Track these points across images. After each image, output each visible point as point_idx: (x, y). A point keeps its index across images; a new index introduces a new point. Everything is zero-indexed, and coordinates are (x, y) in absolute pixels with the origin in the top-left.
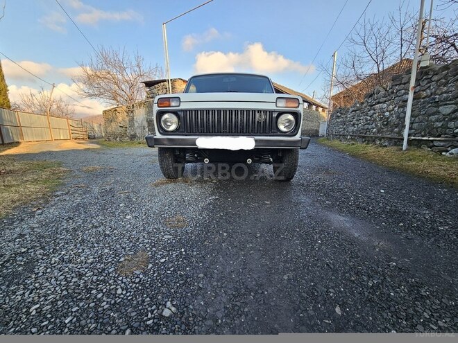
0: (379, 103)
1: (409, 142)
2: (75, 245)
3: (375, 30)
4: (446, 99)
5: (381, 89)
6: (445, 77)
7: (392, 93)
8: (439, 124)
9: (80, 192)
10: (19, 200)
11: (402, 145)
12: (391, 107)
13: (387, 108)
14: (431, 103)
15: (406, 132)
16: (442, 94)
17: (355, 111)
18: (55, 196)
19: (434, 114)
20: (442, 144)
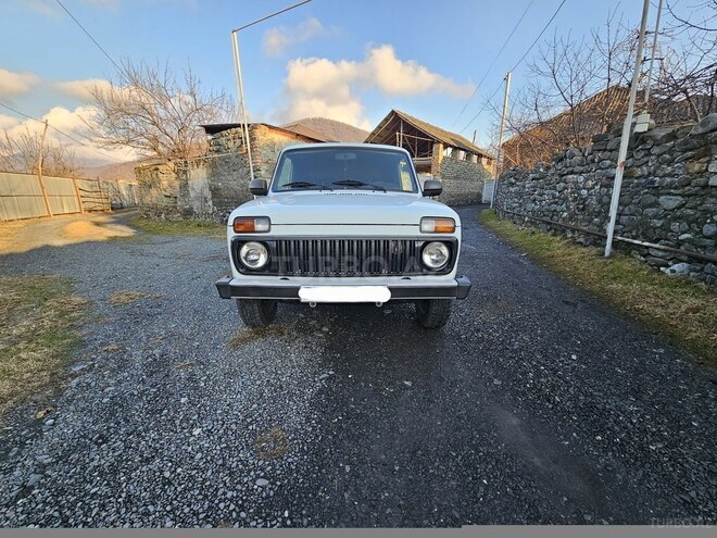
0: (572, 173)
1: (615, 244)
2: (118, 512)
3: (570, 56)
4: (670, 186)
5: (576, 152)
6: (671, 151)
7: (593, 161)
8: (658, 223)
9: (112, 364)
10: (11, 395)
11: (604, 246)
12: (590, 183)
13: (583, 182)
14: (648, 188)
15: (610, 228)
16: (664, 176)
17: (538, 179)
18: (71, 375)
19: (651, 206)
20: (660, 254)
